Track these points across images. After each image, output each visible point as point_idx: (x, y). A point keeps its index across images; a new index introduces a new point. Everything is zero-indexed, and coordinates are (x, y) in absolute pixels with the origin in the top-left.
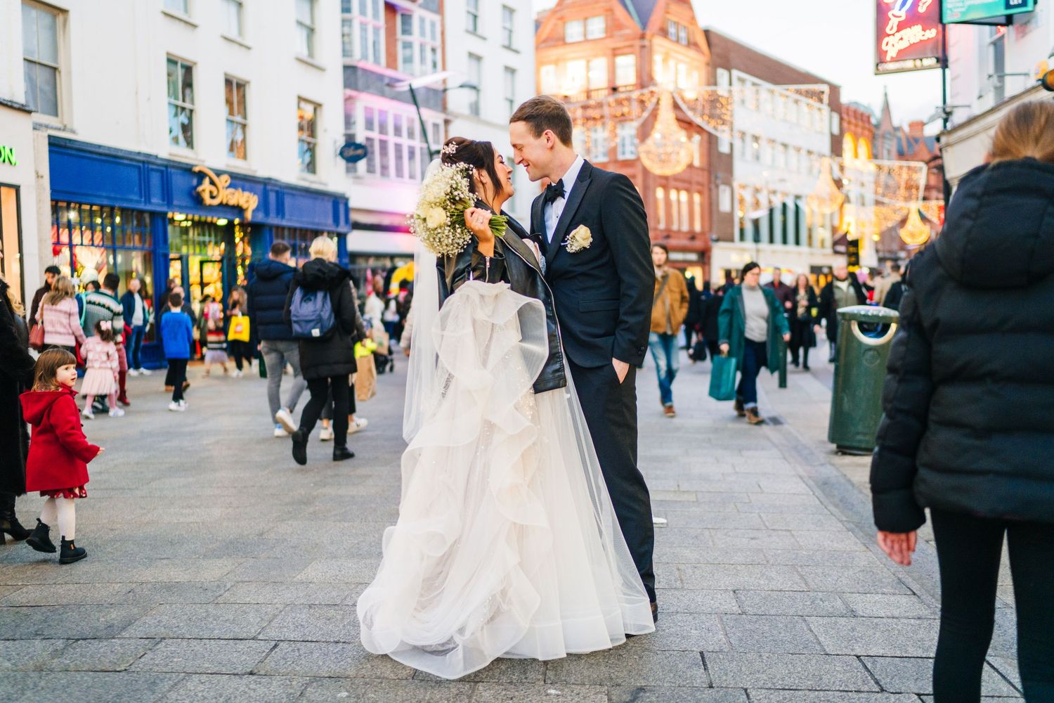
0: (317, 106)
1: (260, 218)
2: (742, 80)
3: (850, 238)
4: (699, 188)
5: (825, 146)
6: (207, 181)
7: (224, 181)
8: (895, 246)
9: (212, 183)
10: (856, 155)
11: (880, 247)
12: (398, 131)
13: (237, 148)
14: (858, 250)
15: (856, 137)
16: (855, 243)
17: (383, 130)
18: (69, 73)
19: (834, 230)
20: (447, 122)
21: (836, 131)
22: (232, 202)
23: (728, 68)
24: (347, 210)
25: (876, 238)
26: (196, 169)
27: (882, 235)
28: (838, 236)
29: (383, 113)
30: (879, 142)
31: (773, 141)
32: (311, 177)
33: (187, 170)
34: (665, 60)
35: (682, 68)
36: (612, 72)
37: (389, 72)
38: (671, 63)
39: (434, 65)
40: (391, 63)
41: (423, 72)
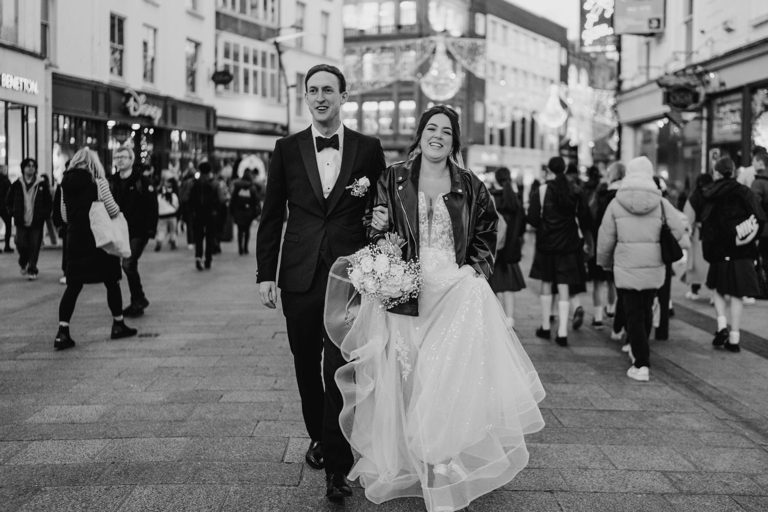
0: (197, 45)
1: (162, 125)
2: (494, 22)
3: (572, 144)
4: (460, 103)
5: (556, 74)
6: (132, 100)
7: (142, 99)
8: (606, 151)
9: (135, 100)
10: (579, 81)
11: (594, 151)
12: (246, 59)
13: (149, 75)
14: (577, 153)
15: (579, 68)
16: (575, 149)
17: (236, 57)
18: (55, 28)
19: (561, 138)
20: (280, 53)
21: (564, 62)
22: (147, 113)
23: (485, 13)
24: (215, 117)
25: (592, 145)
26: (127, 91)
27: (596, 143)
28: (563, 142)
29: (236, 46)
30: (596, 71)
31: (515, 70)
32: (192, 95)
33: (121, 91)
34: (438, 6)
35: (451, 12)
36: (398, 13)
37: (242, 17)
38: (442, 9)
39: (273, 10)
40: (243, 10)
41: (266, 16)
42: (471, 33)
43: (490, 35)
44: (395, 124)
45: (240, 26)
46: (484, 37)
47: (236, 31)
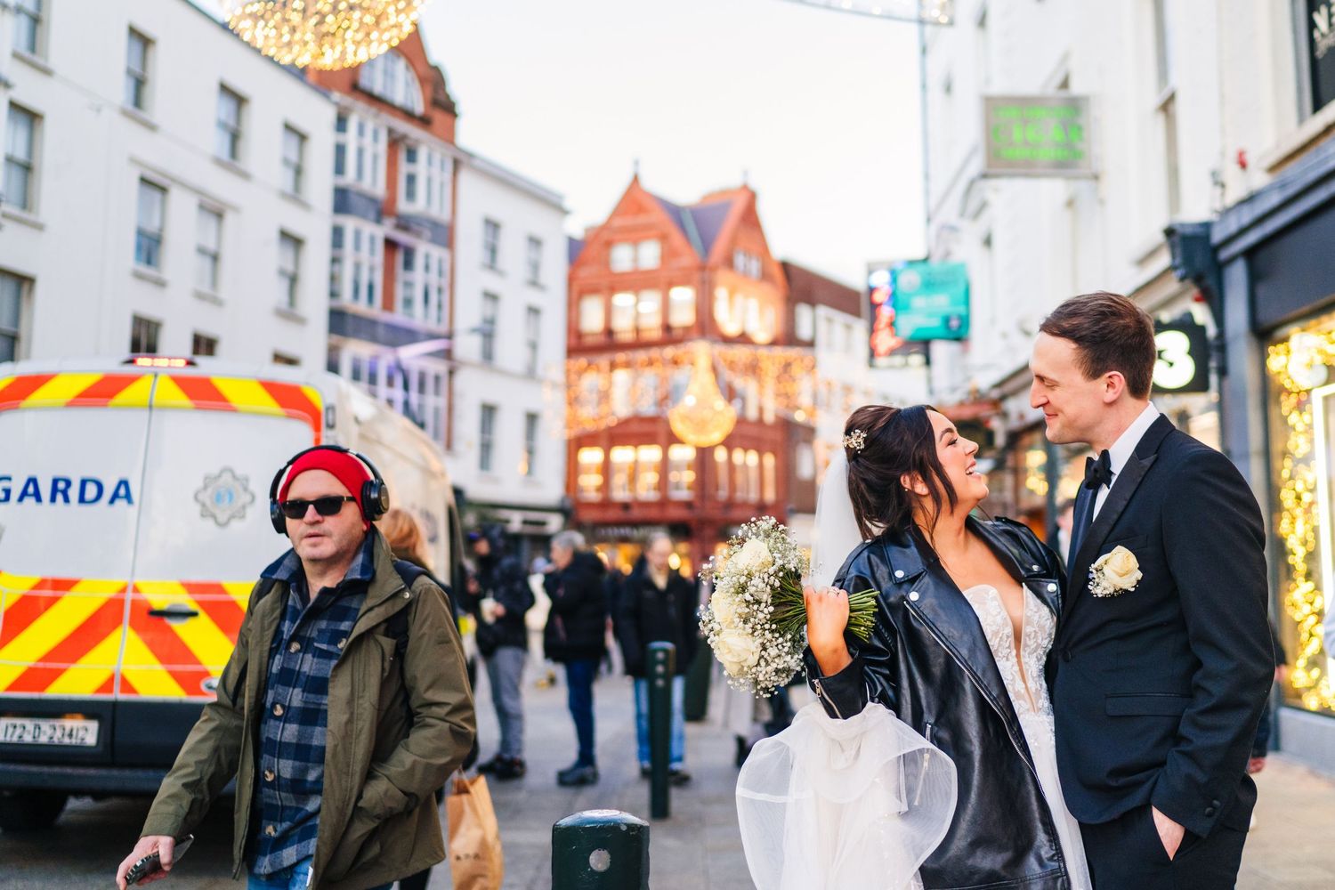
2: (829, 319)
4: (772, 447)
12: (391, 382)
17: (373, 380)
20: (451, 373)
23: (812, 303)
29: (373, 362)
34: (732, 293)
35: (753, 304)
36: (666, 307)
37: (385, 317)
38: (739, 299)
39: (440, 306)
40: (388, 305)
41: (426, 315)
42: (789, 338)
43: (821, 341)
44: (663, 484)
45: (381, 331)
46: (811, 344)
47: (374, 339)
